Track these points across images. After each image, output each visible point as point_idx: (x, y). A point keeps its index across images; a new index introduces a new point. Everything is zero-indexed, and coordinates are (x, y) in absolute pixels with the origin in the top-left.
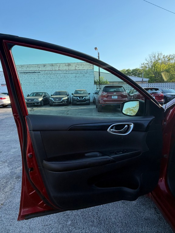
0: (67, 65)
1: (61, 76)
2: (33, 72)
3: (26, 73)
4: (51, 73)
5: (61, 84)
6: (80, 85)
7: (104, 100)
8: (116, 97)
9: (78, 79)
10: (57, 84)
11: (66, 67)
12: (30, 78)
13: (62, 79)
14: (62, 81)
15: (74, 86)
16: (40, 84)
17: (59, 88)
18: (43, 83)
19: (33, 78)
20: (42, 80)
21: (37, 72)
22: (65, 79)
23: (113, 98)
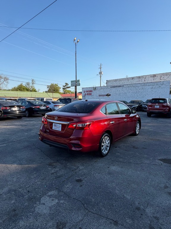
0: (152, 76)
1: (140, 88)
2: (119, 86)
3: (115, 87)
4: (131, 86)
5: (139, 94)
6: (155, 95)
7: (149, 109)
8: (158, 107)
9: (154, 90)
10: (135, 95)
11: (151, 78)
12: (117, 90)
13: (140, 90)
14: (140, 92)
15: (150, 95)
16: (123, 94)
17: (137, 97)
18: (125, 94)
19: (119, 90)
20: (125, 91)
21: (121, 86)
22: (142, 90)
23: (155, 107)
